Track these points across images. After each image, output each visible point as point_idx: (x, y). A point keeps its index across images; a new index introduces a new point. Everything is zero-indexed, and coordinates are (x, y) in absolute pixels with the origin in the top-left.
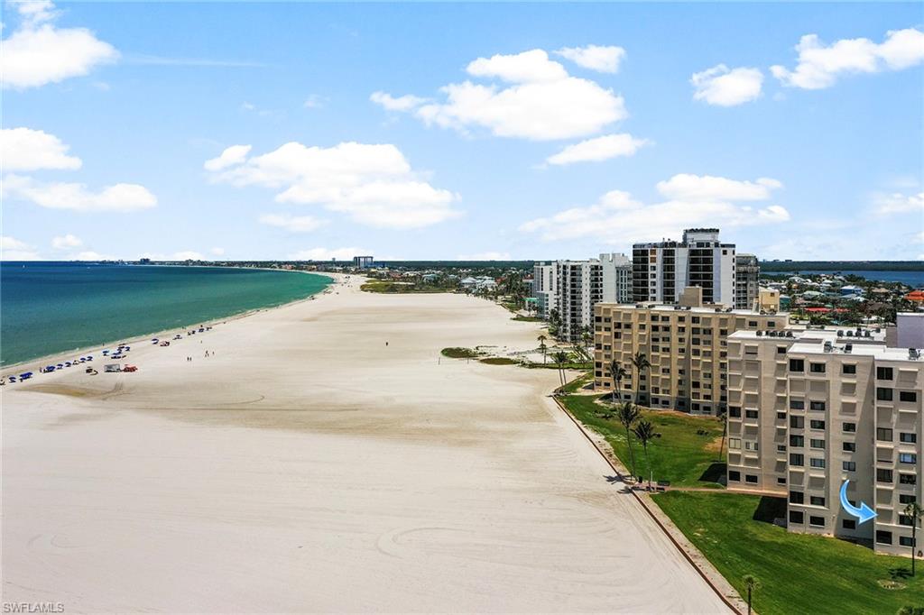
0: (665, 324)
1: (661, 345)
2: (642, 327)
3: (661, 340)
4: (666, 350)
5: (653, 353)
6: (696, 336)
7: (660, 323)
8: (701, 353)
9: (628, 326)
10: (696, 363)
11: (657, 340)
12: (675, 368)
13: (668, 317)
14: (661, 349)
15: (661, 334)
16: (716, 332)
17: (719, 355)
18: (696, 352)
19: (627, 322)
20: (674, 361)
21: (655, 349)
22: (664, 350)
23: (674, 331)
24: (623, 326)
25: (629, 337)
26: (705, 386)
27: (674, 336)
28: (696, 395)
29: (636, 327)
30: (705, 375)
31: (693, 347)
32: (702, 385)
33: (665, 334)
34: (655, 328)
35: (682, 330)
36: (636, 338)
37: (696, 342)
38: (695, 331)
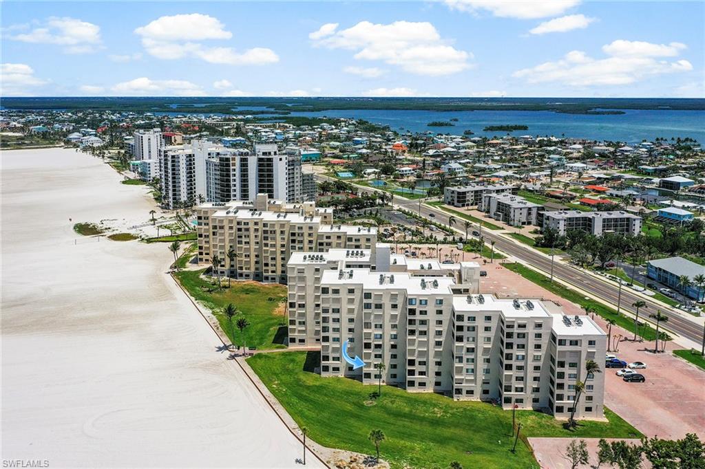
0: (246, 227)
1: (244, 240)
2: (231, 228)
3: (243, 237)
4: (247, 243)
5: (238, 246)
6: (266, 235)
7: (243, 226)
8: (269, 245)
9: (222, 228)
10: (266, 251)
11: (240, 237)
12: (253, 254)
13: (248, 223)
14: (243, 243)
15: (243, 233)
16: (278, 232)
17: (280, 246)
18: (266, 245)
19: (220, 225)
20: (252, 250)
21: (240, 242)
22: (246, 243)
23: (252, 230)
24: (218, 227)
25: (223, 234)
26: (272, 265)
27: (252, 234)
28: (267, 271)
29: (227, 228)
30: (272, 259)
31: (264, 242)
32: (270, 265)
33: (247, 233)
34: (240, 230)
35: (256, 230)
36: (227, 235)
37: (266, 238)
38: (265, 232)
